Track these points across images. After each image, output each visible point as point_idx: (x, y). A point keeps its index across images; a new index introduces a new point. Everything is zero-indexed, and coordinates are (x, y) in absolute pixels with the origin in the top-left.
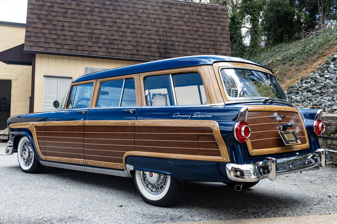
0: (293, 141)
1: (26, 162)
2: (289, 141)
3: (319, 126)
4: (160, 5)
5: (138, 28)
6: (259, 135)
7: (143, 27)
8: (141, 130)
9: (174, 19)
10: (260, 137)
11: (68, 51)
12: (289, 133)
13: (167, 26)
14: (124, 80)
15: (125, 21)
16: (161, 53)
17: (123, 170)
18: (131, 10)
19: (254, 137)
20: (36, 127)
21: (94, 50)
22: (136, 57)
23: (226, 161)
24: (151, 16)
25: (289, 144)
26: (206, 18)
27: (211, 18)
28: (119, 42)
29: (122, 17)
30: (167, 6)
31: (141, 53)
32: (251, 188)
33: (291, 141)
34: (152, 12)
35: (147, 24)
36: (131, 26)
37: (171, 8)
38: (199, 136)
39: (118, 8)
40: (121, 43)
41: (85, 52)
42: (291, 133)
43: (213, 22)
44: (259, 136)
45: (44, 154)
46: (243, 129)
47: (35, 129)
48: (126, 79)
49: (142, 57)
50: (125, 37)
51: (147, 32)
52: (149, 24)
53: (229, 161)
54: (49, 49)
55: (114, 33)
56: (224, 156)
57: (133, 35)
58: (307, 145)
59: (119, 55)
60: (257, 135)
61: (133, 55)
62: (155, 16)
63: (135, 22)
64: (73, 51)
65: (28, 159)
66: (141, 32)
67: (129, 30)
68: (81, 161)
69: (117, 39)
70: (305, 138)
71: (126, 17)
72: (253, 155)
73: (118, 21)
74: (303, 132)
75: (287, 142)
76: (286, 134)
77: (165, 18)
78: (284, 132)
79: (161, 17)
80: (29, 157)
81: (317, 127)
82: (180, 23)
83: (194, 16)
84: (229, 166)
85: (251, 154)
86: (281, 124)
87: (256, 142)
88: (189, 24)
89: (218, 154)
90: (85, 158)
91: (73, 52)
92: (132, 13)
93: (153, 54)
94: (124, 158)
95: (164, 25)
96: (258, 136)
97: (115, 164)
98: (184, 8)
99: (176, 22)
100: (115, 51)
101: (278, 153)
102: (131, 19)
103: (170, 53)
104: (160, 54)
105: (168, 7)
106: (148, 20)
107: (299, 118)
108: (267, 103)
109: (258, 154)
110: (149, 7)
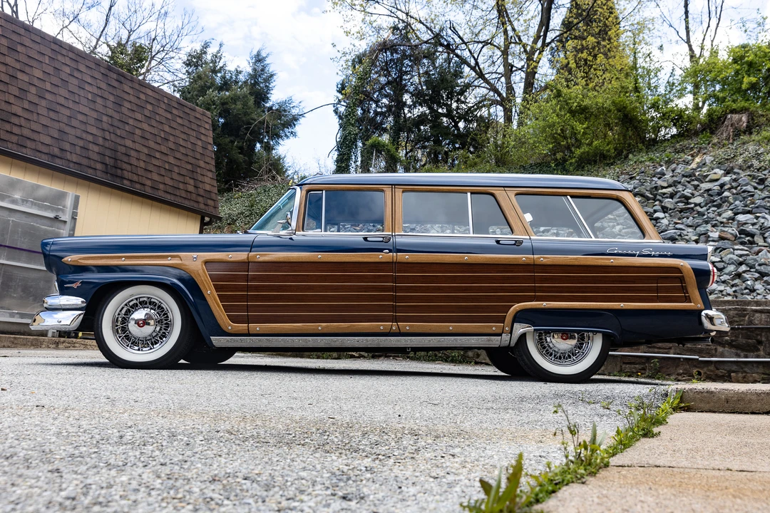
4: (103, 70)
5: (63, 103)
7: (71, 105)
9: (127, 105)
13: (116, 116)
15: (36, 82)
16: (106, 165)
18: (47, 62)
20: (207, 262)
22: (58, 161)
24: (87, 87)
26: (179, 120)
27: (186, 123)
28: (23, 122)
29: (27, 69)
30: (115, 76)
31: (68, 156)
34: (89, 80)
35: (80, 100)
36: (48, 96)
37: (121, 82)
39: (20, 48)
40: (28, 125)
43: (190, 130)
47: (203, 267)
49: (72, 165)
50: (35, 115)
51: (80, 117)
52: (84, 101)
53: (703, 307)
55: (12, 100)
57: (52, 115)
59: (24, 150)
61: (54, 156)
62: (95, 90)
63: (55, 90)
66: (67, 112)
67: (43, 103)
68: (382, 326)
69: (18, 114)
71: (38, 73)
73: (20, 75)
77: (112, 98)
79: (106, 95)
82: (139, 116)
83: (161, 111)
88: (154, 123)
90: (396, 320)
92: (50, 70)
93: (92, 164)
95: (110, 112)
98: (143, 90)
99: (132, 112)
100: (14, 139)
102: (47, 80)
103: (122, 170)
104: (104, 166)
105: (117, 80)
106: (82, 92)
110: (82, 68)
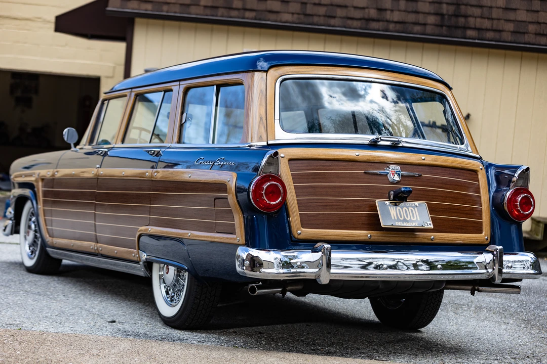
0: (411, 221)
6: (326, 204)
11: (208, 11)
12: (408, 207)
16: (442, 15)
17: (138, 263)
19: (313, 207)
20: (42, 180)
21: (269, 8)
22: (374, 25)
23: (237, 243)
31: (388, 15)
38: (215, 198)
41: (248, 14)
44: (326, 206)
47: (41, 183)
48: (165, 91)
49: (391, 26)
53: (244, 242)
54: (165, 8)
58: (484, 236)
59: (332, 22)
60: (321, 204)
61: (369, 20)
64: (221, 11)
65: (33, 244)
68: (92, 245)
70: (477, 223)
72: (300, 237)
74: (476, 211)
78: (393, 204)
80: (35, 241)
85: (297, 237)
86: (394, 189)
87: (314, 216)
90: (96, 240)
91: (221, 15)
93: (421, 18)
94: (137, 238)
96: (323, 206)
97: (129, 251)
100: (322, 11)
101: (370, 240)
103: (466, 16)
104: (438, 18)
107: (478, 181)
109: (313, 237)
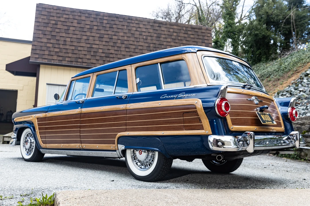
0: (269, 121)
1: (28, 152)
2: (266, 121)
3: (293, 112)
4: (151, 24)
5: (132, 44)
7: (135, 43)
8: (132, 113)
9: (163, 36)
10: (239, 115)
11: (69, 63)
12: (266, 115)
13: (157, 43)
14: (118, 71)
15: (120, 38)
17: (115, 151)
18: (125, 28)
19: (234, 115)
20: (38, 118)
21: (92, 62)
23: (208, 134)
24: (143, 34)
25: (266, 123)
26: (192, 36)
27: (196, 37)
28: (114, 56)
29: (117, 34)
30: (157, 25)
32: (232, 173)
33: (267, 121)
34: (144, 30)
35: (139, 40)
36: (125, 42)
37: (160, 27)
38: (184, 113)
39: (114, 26)
40: (117, 57)
41: (84, 64)
42: (267, 115)
43: (198, 40)
45: (44, 142)
46: (223, 104)
47: (36, 120)
48: (119, 71)
50: (120, 51)
51: (140, 47)
52: (142, 40)
53: (211, 133)
54: (52, 61)
55: (110, 48)
56: (207, 130)
57: (127, 50)
58: (282, 129)
60: (236, 114)
62: (147, 34)
63: (129, 39)
64: (74, 63)
65: (29, 148)
66: (134, 47)
67: (123, 46)
68: (77, 145)
69: (113, 53)
70: (280, 123)
71: (121, 34)
72: (233, 130)
73: (114, 37)
74: (279, 117)
75: (264, 122)
76: (263, 115)
77: (155, 35)
78: (261, 113)
79: (152, 35)
80: (30, 147)
81: (291, 114)
82: (169, 40)
83: (181, 35)
84: (211, 138)
85: (231, 129)
86: (258, 107)
87: (235, 119)
88: (177, 41)
89: (201, 128)
90: (81, 142)
92: (127, 31)
94: (116, 139)
95: (154, 42)
97: (109, 146)
98: (172, 27)
99: (165, 39)
101: (256, 131)
102: (125, 36)
105: (158, 26)
106: (141, 37)
107: (275, 105)
108: (245, 88)
109: (237, 130)
110: (141, 26)
